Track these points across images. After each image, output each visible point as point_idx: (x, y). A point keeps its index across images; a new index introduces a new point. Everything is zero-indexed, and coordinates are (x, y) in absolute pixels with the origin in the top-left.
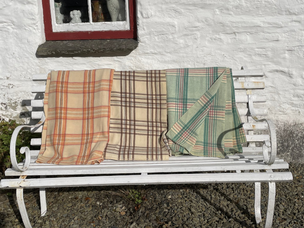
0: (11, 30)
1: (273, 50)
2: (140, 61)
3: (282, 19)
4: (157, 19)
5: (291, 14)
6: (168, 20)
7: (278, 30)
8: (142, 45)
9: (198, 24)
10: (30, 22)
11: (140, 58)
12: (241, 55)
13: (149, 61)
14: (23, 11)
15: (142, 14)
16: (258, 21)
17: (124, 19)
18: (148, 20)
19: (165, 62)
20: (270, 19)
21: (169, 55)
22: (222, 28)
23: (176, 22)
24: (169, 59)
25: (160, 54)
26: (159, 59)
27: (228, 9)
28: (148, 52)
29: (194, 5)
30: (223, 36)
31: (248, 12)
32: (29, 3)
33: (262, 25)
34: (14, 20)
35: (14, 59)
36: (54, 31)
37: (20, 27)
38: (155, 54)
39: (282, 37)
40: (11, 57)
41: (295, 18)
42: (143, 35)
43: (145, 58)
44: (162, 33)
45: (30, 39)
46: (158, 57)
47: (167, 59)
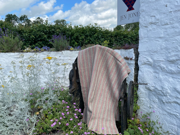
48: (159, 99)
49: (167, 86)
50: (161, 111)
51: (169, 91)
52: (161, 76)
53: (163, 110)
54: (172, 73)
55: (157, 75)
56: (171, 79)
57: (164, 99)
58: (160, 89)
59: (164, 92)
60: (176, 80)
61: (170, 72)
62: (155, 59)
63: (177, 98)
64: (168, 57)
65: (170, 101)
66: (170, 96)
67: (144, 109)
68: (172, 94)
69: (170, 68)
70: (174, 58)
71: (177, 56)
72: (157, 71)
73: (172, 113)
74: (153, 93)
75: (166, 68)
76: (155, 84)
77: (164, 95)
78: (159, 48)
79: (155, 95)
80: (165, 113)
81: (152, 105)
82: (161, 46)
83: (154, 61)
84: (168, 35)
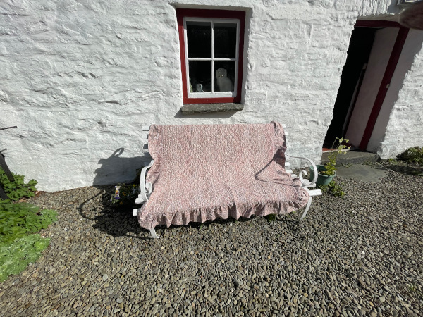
0: (162, 97)
1: (313, 109)
3: (320, 93)
4: (257, 91)
5: (324, 89)
6: (262, 91)
7: (317, 99)
9: (278, 94)
10: (176, 91)
11: (243, 115)
12: (297, 112)
13: (249, 116)
14: (171, 84)
15: (248, 87)
16: (308, 93)
17: (232, 90)
18: (252, 91)
20: (314, 92)
22: (290, 96)
23: (266, 92)
25: (255, 112)
27: (295, 86)
28: (249, 111)
29: (278, 82)
30: (290, 102)
31: (304, 88)
32: (175, 77)
33: (310, 95)
34: (165, 90)
36: (189, 97)
37: (168, 94)
38: (252, 112)
39: (318, 102)
40: (162, 115)
41: (326, 92)
42: (247, 100)
43: (246, 114)
44: (258, 99)
45: (176, 103)
46: (254, 114)
47: (258, 115)
48: (43, 144)
49: (47, 124)
50: (53, 157)
51: (54, 129)
52: (32, 114)
53: (54, 154)
54: (47, 106)
55: (25, 113)
56: (49, 114)
57: (51, 140)
58: (38, 130)
59: (47, 132)
60: (57, 113)
61: (45, 105)
62: (10, 90)
63: (68, 134)
64: (31, 85)
65: (59, 140)
66: (58, 134)
67: (24, 166)
68: (59, 132)
69: (42, 100)
70: (42, 86)
71: (45, 82)
72: (23, 108)
73: (68, 152)
74: (30, 139)
75: (35, 101)
76: (26, 126)
77: (49, 136)
78: (9, 73)
79: (34, 142)
80: (60, 156)
81: (36, 155)
82: (12, 70)
83: (9, 94)
84: (17, 52)
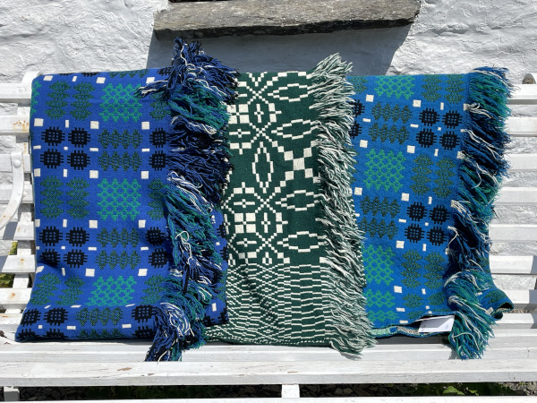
2: (418, 51)
8: (429, 10)
11: (420, 44)
19: (486, 52)
21: (498, 33)
24: (497, 44)
26: (470, 45)
28: (443, 26)
35: (89, 53)
38: (462, 32)
40: (82, 46)
43: (433, 42)
46: (468, 39)
